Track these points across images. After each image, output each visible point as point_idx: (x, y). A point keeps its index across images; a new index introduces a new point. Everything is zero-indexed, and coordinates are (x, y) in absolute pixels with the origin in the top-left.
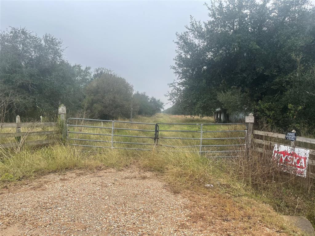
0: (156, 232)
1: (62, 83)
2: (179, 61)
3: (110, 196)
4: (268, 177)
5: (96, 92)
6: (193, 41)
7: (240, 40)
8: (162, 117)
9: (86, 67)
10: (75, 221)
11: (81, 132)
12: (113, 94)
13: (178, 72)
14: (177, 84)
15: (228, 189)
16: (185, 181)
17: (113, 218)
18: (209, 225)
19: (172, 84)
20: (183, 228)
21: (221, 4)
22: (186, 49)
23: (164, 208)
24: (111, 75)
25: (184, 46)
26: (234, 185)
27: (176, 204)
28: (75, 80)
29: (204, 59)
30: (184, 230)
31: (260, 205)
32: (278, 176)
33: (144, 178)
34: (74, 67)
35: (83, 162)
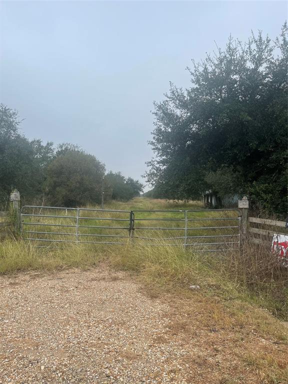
0: (125, 349)
1: (17, 163)
2: (158, 135)
3: (71, 303)
4: (266, 274)
5: (59, 172)
6: (174, 111)
7: (228, 111)
8: (141, 202)
9: (47, 142)
10: (24, 337)
11: (39, 223)
12: (81, 175)
13: (157, 149)
14: (156, 163)
15: (217, 291)
16: (166, 282)
17: (73, 332)
18: (193, 338)
19: (150, 163)
20: (159, 343)
21: (206, 69)
22: (165, 121)
23: (138, 316)
24: (78, 151)
25: (163, 117)
26: (225, 285)
27: (152, 312)
28: (34, 158)
29: (188, 133)
30: (161, 345)
31: (256, 310)
32: (278, 272)
33: (115, 279)
34: (33, 142)
35: (40, 260)
